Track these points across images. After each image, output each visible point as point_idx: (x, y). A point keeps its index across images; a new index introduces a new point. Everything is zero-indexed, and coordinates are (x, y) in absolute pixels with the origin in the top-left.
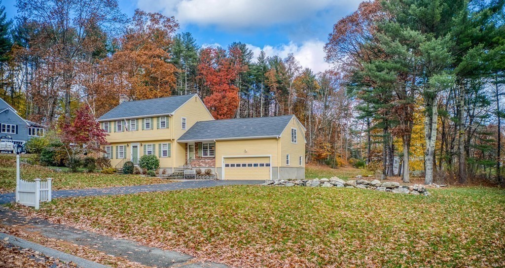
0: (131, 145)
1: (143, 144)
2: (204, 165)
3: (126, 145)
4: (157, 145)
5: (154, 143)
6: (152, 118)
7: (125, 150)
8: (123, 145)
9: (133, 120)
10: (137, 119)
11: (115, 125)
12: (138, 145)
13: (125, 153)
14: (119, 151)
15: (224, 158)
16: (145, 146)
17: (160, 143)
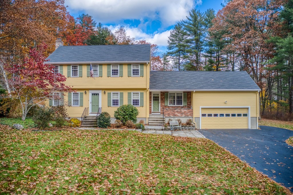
0: (90, 93)
1: (107, 92)
2: (179, 115)
3: (83, 92)
4: (125, 94)
5: (122, 92)
6: (121, 64)
7: (82, 97)
8: (79, 92)
9: (95, 65)
10: (101, 65)
11: (69, 69)
12: (101, 93)
13: (82, 100)
14: (72, 99)
15: (202, 108)
16: (109, 95)
17: (129, 91)
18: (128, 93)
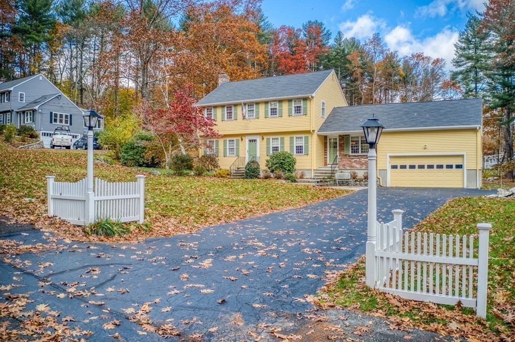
0: (247, 139)
1: (265, 138)
3: (239, 138)
4: (287, 139)
5: (282, 136)
6: (280, 101)
7: (238, 145)
8: (235, 139)
9: (251, 104)
10: (258, 103)
11: (223, 111)
12: (258, 139)
13: (238, 149)
14: (228, 147)
16: (268, 140)
17: (292, 136)
18: (290, 137)
